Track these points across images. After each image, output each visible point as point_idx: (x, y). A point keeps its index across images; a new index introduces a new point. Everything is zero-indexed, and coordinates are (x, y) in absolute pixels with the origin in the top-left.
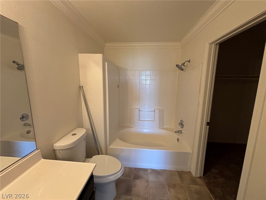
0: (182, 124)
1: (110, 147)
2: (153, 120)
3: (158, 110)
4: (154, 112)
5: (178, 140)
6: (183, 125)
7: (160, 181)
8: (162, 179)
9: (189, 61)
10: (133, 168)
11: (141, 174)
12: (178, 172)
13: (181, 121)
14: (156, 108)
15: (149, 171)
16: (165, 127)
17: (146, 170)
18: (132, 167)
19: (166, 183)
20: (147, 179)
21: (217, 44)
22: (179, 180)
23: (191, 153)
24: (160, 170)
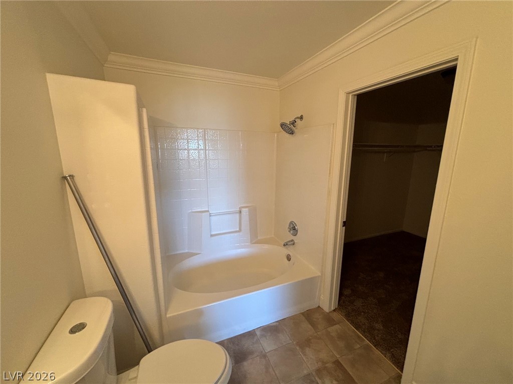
0: (293, 229)
1: (168, 316)
2: (238, 229)
3: (247, 209)
4: (238, 215)
5: (289, 258)
6: (297, 231)
7: (285, 344)
8: (285, 338)
9: (301, 118)
10: (225, 340)
11: (246, 346)
12: (303, 314)
13: (291, 223)
14: (242, 206)
15: (258, 333)
16: (259, 238)
17: (250, 334)
18: (222, 340)
19: (294, 342)
20: (262, 352)
21: (355, 95)
22: (310, 326)
23: (319, 276)
24: (275, 324)
